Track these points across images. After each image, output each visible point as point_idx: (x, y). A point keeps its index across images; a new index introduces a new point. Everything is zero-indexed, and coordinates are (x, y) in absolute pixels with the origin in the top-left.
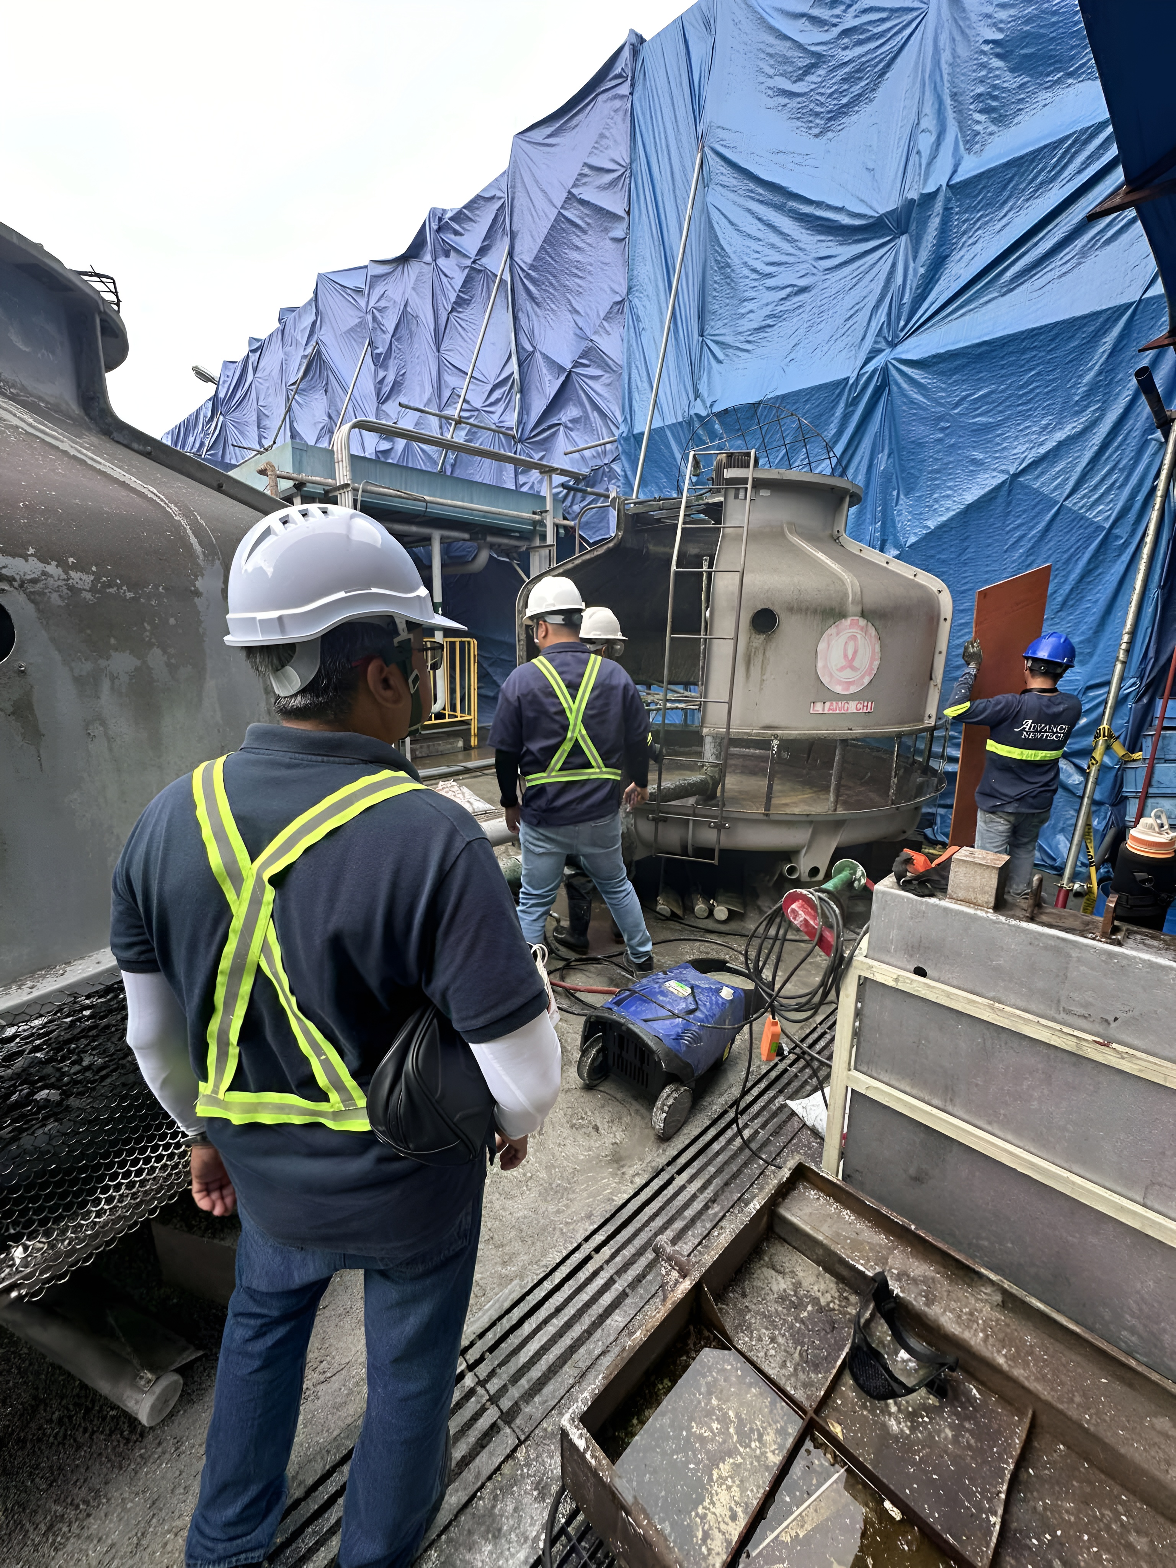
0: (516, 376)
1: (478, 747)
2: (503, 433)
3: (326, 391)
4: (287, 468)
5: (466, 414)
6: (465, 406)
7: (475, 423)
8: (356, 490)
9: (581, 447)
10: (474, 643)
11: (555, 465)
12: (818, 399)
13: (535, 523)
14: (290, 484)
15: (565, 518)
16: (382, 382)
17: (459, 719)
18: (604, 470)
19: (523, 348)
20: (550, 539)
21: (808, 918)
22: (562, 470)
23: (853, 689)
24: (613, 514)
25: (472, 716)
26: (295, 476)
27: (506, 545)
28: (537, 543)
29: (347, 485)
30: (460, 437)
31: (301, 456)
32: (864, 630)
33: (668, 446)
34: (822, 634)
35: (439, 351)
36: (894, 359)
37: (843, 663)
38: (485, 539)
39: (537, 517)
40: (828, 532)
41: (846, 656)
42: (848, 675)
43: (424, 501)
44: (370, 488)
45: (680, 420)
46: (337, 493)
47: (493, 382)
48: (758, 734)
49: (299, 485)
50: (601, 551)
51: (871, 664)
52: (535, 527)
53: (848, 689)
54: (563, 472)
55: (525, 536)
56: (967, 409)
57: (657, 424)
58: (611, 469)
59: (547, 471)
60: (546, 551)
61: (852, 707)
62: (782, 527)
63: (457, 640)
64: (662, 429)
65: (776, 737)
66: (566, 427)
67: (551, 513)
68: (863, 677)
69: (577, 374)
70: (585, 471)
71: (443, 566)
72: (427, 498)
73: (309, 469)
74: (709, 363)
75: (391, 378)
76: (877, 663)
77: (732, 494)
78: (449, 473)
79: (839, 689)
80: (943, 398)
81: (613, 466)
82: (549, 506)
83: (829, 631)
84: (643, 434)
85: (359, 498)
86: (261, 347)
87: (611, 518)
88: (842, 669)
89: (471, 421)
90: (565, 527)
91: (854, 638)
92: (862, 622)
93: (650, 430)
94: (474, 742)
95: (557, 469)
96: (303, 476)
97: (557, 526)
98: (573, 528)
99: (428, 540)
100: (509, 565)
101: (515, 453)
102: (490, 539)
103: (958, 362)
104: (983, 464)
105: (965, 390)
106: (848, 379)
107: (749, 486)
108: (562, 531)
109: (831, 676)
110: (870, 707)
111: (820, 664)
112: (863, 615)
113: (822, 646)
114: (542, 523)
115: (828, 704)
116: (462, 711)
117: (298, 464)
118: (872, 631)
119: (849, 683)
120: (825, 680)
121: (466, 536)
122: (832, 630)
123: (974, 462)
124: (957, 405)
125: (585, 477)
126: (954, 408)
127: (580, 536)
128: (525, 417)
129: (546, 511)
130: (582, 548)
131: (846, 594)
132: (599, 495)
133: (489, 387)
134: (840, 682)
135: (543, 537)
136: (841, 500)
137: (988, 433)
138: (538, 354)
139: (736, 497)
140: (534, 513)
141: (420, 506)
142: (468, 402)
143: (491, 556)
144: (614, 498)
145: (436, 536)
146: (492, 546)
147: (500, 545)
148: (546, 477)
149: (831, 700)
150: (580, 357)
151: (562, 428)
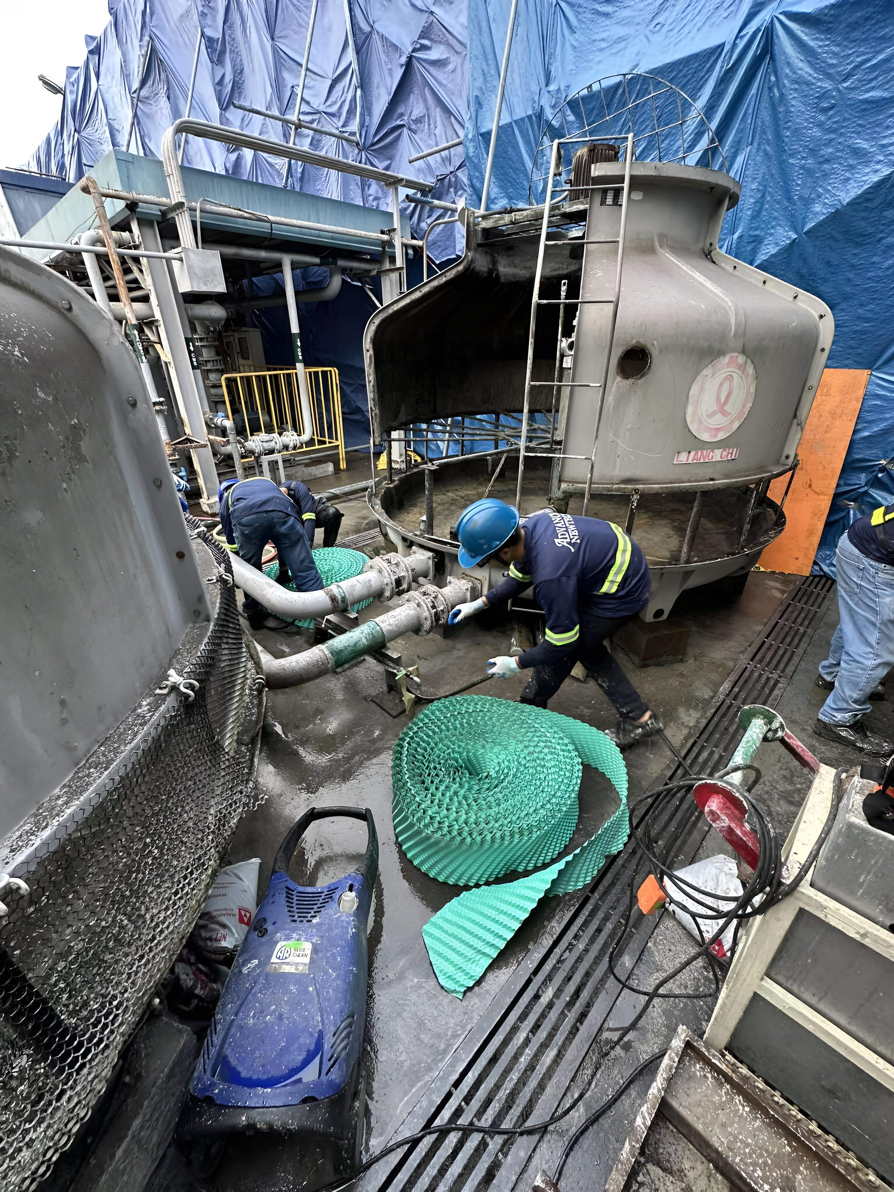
0: (355, 66)
1: (348, 469)
2: (347, 140)
3: (168, 98)
4: (117, 187)
5: (308, 118)
6: (305, 108)
7: (319, 128)
8: (192, 210)
9: (426, 152)
10: (334, 372)
11: (400, 176)
12: (685, 76)
13: (384, 244)
14: (121, 205)
15: (413, 238)
16: (221, 82)
17: (328, 445)
18: (450, 180)
19: (360, 29)
20: (400, 262)
21: (733, 825)
22: (407, 181)
23: (721, 436)
24: (461, 230)
25: (340, 442)
26: (124, 194)
27: (357, 269)
28: (387, 266)
29: (180, 205)
30: (304, 145)
31: (128, 171)
32: (742, 368)
33: (516, 148)
34: (697, 373)
35: (273, 39)
36: (784, 13)
37: (715, 408)
38: (336, 264)
39: (385, 237)
40: (701, 245)
41: (718, 399)
42: (718, 420)
43: (269, 221)
44: (208, 207)
45: (530, 112)
46: (173, 214)
47: (332, 76)
48: (619, 489)
49: (132, 206)
50: (451, 275)
51: (744, 406)
52: (384, 248)
53: (716, 436)
54: (409, 184)
55: (376, 258)
56: (860, 81)
57: (506, 119)
58: (456, 177)
59: (395, 182)
60: (395, 276)
61: (717, 455)
62: (652, 240)
63: (320, 369)
64: (509, 125)
65: (636, 491)
66: (410, 129)
67: (399, 231)
68: (732, 423)
69: (418, 59)
70: (430, 181)
71: (297, 293)
72: (271, 218)
73: (140, 185)
74: (563, 36)
75: (228, 78)
76: (749, 405)
77: (597, 199)
78: (297, 189)
79: (706, 437)
80: (832, 66)
81: (459, 173)
82: (396, 224)
83: (704, 372)
84: (489, 133)
85: (198, 220)
86: (98, 47)
87: (458, 236)
88: (712, 415)
89: (314, 125)
90: (414, 247)
91: (730, 378)
92: (741, 359)
93: (499, 128)
94: (343, 465)
95: (402, 180)
96: (134, 195)
97: (405, 246)
98: (421, 248)
99: (278, 266)
100: (362, 289)
101: (360, 162)
102: (341, 263)
103: (859, 14)
104: (865, 155)
105: (864, 54)
106: (722, 45)
107: (626, 185)
108: (410, 252)
109: (700, 422)
110: (734, 453)
111: (690, 410)
112: (744, 352)
113: (695, 389)
114: (390, 244)
115: (692, 454)
116: (331, 437)
117: (127, 181)
118: (751, 370)
119: (718, 430)
120: (693, 428)
121: (317, 260)
122: (708, 371)
123: (857, 152)
124: (849, 76)
125: (431, 189)
126: (844, 80)
127: (428, 257)
128: (367, 118)
129: (394, 230)
130: (431, 272)
131: (728, 324)
132: (446, 209)
133: (329, 82)
134: (708, 430)
135: (393, 259)
136: (720, 203)
137: (880, 112)
138: (375, 36)
139: (603, 203)
140: (383, 232)
141: (265, 227)
142: (308, 103)
143: (343, 280)
144: (463, 210)
145: (287, 260)
146: (343, 271)
147: (351, 269)
148: (391, 190)
149: (696, 450)
150: (421, 37)
151: (405, 130)
